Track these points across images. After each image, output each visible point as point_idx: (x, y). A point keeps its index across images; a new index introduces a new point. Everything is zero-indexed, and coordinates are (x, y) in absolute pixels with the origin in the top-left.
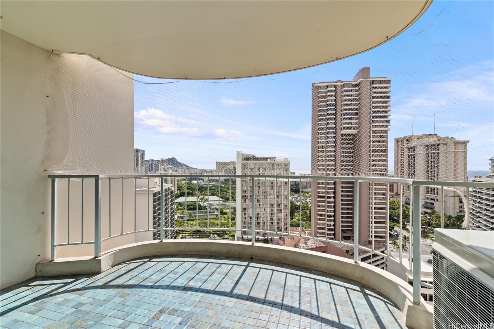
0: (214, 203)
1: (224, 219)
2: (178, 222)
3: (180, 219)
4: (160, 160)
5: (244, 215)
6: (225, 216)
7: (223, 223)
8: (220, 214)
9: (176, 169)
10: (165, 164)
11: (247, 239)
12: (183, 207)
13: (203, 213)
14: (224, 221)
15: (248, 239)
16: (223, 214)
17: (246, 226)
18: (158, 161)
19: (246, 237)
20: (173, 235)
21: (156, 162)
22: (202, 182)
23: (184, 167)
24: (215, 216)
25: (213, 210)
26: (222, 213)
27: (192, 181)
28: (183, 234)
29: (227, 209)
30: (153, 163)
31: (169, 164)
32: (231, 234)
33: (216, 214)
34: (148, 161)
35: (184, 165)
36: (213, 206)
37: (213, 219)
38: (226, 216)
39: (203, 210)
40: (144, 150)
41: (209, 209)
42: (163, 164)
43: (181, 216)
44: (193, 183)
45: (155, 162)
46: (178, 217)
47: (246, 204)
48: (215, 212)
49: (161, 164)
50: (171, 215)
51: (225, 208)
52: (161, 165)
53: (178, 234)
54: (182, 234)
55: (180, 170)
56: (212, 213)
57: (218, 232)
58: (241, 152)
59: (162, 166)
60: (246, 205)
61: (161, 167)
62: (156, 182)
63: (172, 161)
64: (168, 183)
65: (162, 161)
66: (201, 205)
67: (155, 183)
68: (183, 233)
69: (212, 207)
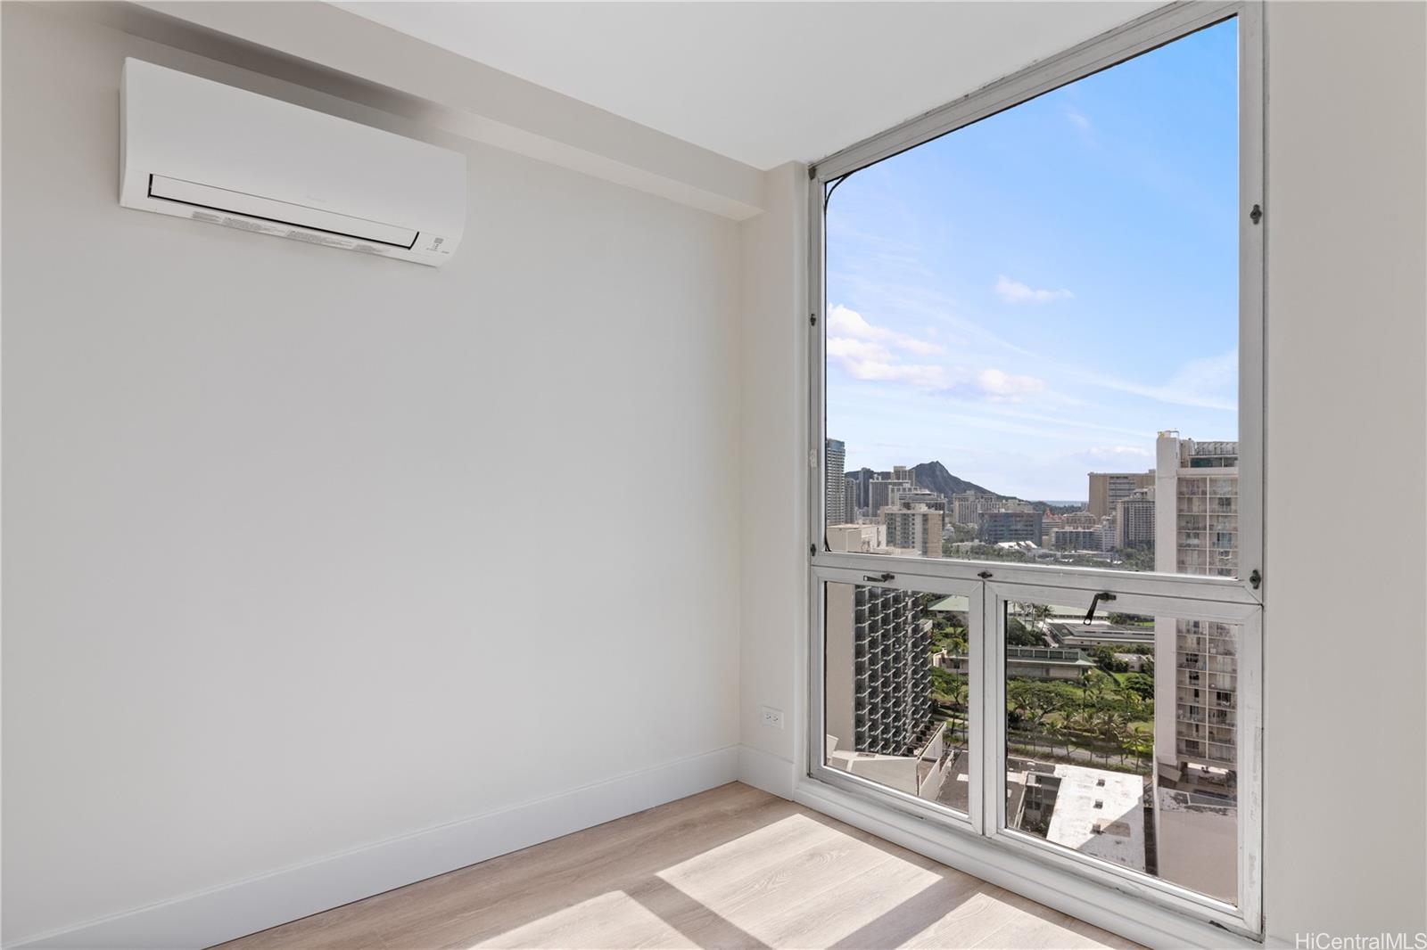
0: (1074, 626)
1: (1113, 687)
2: (940, 676)
3: (948, 667)
4: (892, 471)
5: (1188, 680)
6: (1118, 676)
7: (1106, 700)
8: (1100, 668)
9: (943, 499)
10: (908, 486)
11: (1202, 775)
12: (960, 630)
13: (1030, 657)
14: (1110, 696)
15: (1207, 776)
16: (1111, 669)
17: (1197, 726)
18: (886, 475)
19: (1198, 767)
20: (922, 717)
21: (880, 478)
22: (1034, 546)
23: (970, 493)
24: (1073, 674)
25: (1072, 650)
26: (1107, 665)
27: (997, 542)
28: (957, 721)
29: (1129, 652)
30: (871, 481)
31: (921, 484)
32: (1140, 748)
33: (1079, 667)
34: (854, 475)
35: (969, 486)
36: (1072, 634)
37: (1066, 681)
38: (1120, 677)
39: (1032, 645)
40: (842, 440)
41: (1057, 645)
42: (901, 484)
43: (951, 660)
44: (1002, 549)
45: (878, 479)
46: (943, 660)
47: (1199, 639)
48: (1077, 659)
49: (894, 484)
50: (913, 651)
51: (1118, 647)
52: (896, 487)
53: (941, 717)
54: (951, 720)
55: (956, 504)
56: (1066, 659)
57: (1085, 734)
58: (1173, 435)
59: (899, 490)
60: (1198, 643)
61: (895, 496)
62: (867, 540)
63: (931, 474)
64: (913, 547)
65: (899, 473)
66: (1023, 628)
67: (864, 543)
68: (957, 717)
69: (1068, 640)
